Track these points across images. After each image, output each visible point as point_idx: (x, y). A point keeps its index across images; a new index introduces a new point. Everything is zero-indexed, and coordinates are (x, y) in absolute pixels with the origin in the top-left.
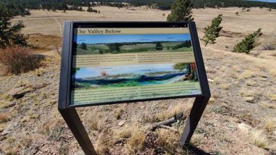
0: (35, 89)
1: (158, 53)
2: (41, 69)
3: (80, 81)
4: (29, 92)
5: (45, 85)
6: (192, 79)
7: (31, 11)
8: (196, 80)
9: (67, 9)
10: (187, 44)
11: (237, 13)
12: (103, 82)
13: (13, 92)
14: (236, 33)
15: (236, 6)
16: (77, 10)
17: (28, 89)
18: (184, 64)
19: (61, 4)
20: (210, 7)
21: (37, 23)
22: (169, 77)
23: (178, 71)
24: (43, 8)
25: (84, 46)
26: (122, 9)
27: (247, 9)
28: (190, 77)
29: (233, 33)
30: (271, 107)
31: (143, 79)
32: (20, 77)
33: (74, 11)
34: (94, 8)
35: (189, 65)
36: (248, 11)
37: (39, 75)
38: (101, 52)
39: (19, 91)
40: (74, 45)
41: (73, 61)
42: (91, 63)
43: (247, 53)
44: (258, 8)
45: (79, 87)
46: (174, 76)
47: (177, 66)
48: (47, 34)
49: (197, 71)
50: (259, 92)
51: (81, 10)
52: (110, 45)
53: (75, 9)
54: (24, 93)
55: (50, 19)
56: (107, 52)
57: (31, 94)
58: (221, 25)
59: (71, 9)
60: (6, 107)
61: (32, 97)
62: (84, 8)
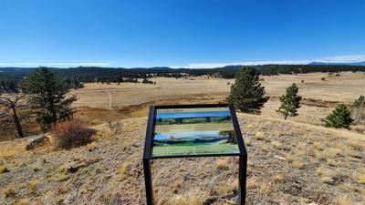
0: (88, 164)
1: (208, 124)
2: (93, 144)
3: (157, 141)
4: (82, 166)
5: (98, 161)
6: (233, 142)
7: (85, 85)
8: (236, 143)
9: (122, 81)
10: (228, 118)
11: (323, 79)
12: (171, 142)
13: (67, 166)
14: (331, 102)
15: (318, 71)
16: (132, 81)
17: (83, 163)
18: (226, 132)
19: (116, 77)
20: (285, 73)
21: (87, 96)
22: (215, 140)
23: (222, 136)
24: (98, 81)
25: (160, 120)
26: (180, 80)
27: (335, 74)
28: (231, 140)
29: (326, 102)
30: (356, 191)
31: (197, 141)
32: (71, 153)
33: (129, 83)
34: (149, 80)
35: (230, 133)
36: (337, 75)
37: (90, 151)
38: (171, 123)
39: (74, 164)
40: (155, 119)
41: (153, 129)
42: (164, 131)
43: (346, 128)
44: (350, 73)
45: (156, 145)
46: (220, 139)
47: (221, 133)
48: (95, 106)
49: (236, 137)
50: (344, 174)
51: (136, 82)
52: (176, 119)
53: (130, 81)
54: (79, 167)
55: (102, 92)
56: (174, 123)
57: (85, 169)
58: (299, 94)
59: (126, 81)
60: (61, 181)
61: (86, 172)
62: (139, 80)
